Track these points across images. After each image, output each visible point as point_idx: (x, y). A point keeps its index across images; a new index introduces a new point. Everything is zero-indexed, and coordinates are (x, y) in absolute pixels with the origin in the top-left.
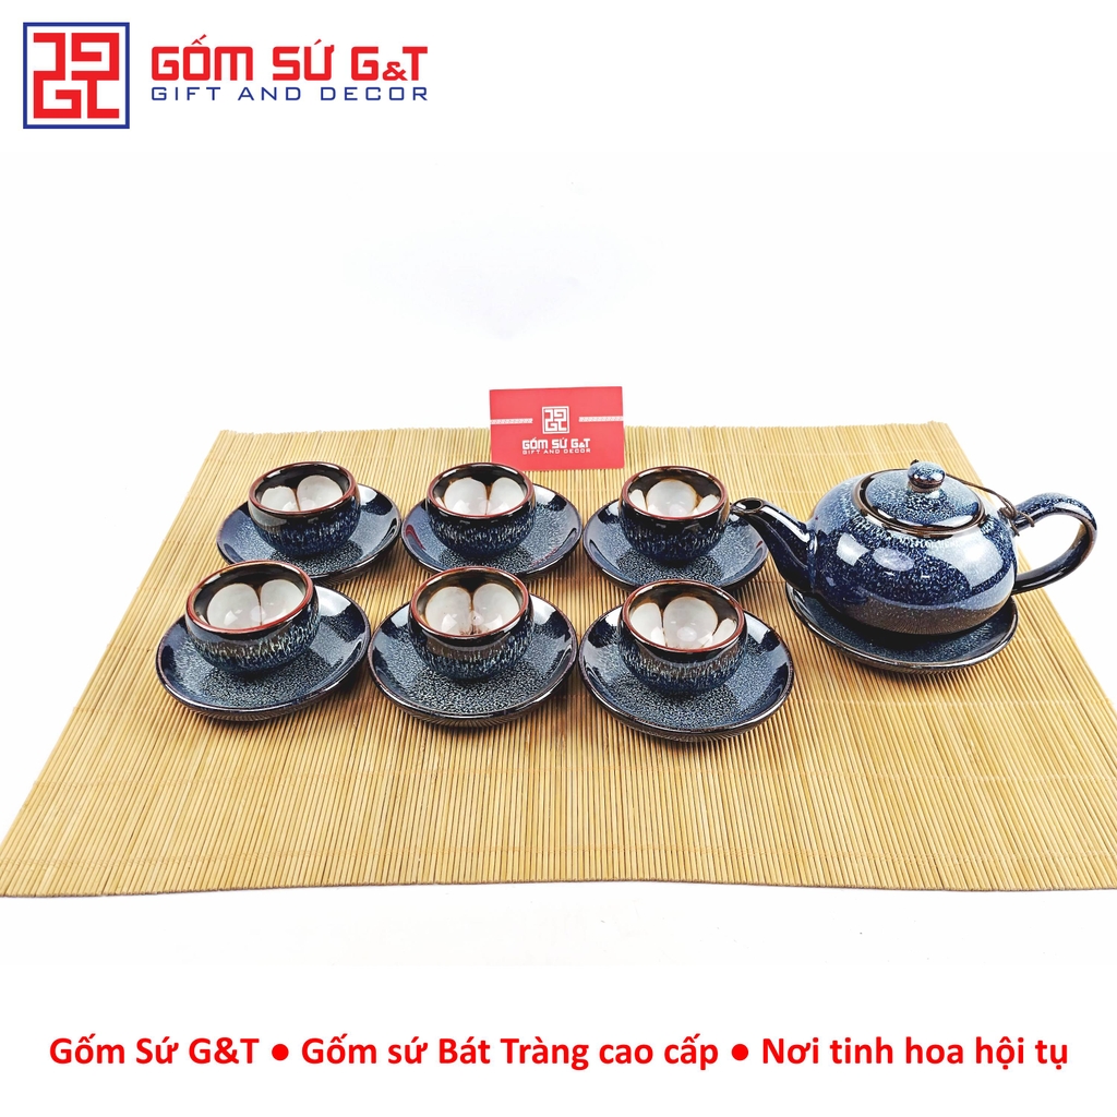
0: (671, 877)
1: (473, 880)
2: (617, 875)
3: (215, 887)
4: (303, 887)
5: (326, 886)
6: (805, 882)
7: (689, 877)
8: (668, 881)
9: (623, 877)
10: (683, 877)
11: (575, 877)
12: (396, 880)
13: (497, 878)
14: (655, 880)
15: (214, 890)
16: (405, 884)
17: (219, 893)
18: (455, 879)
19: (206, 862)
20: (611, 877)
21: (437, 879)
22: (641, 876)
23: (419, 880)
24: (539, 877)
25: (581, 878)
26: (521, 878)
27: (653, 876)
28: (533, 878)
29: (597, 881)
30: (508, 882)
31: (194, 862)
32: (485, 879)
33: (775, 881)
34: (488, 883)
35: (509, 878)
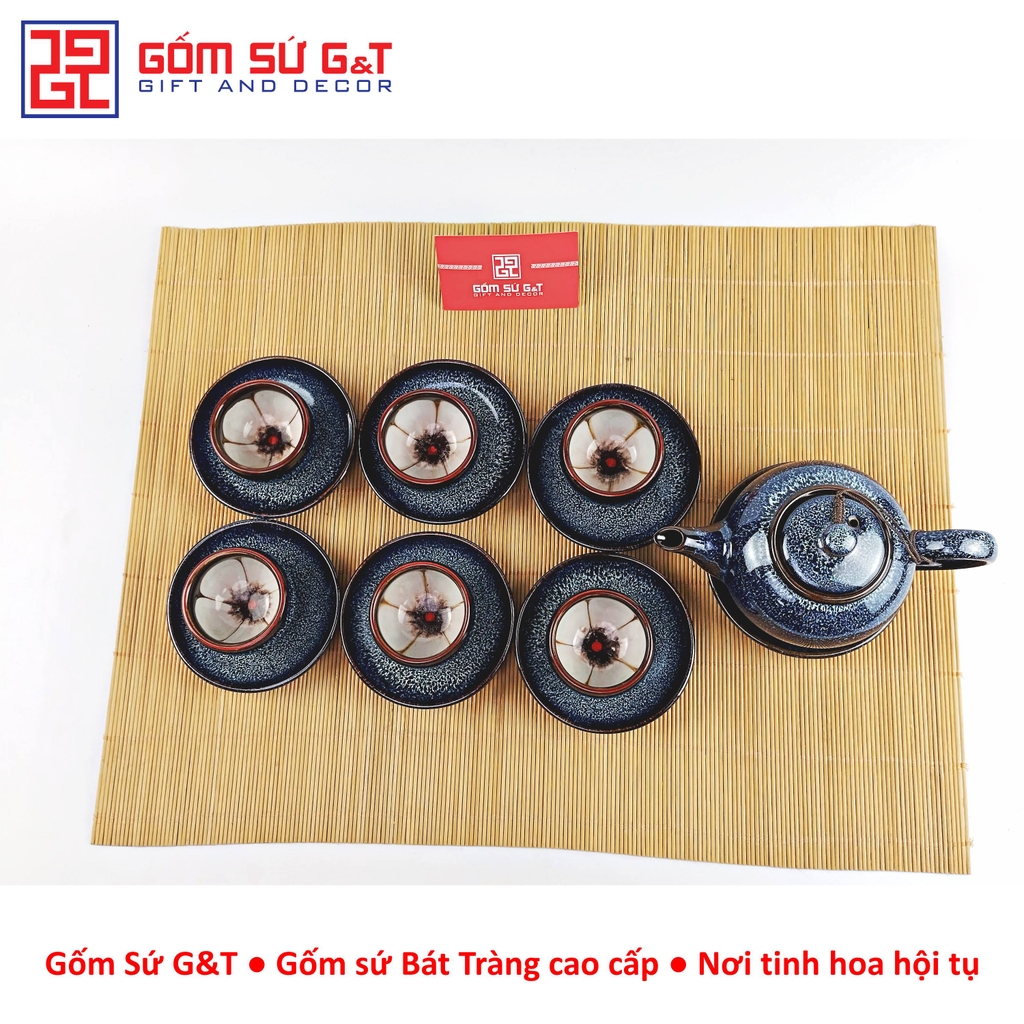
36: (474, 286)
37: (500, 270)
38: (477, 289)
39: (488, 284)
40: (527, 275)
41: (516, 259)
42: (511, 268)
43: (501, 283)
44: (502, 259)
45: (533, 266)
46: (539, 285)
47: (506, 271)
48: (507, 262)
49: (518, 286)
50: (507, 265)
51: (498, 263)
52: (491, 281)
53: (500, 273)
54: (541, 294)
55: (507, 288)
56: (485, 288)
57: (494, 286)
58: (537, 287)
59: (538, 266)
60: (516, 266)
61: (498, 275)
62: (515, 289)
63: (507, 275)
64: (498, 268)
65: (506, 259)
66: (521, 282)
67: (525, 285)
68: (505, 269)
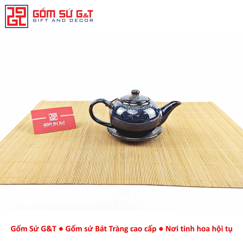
0: (154, 184)
1: (99, 183)
2: (139, 183)
3: (26, 183)
4: (51, 184)
5: (57, 184)
6: (192, 186)
7: (159, 184)
8: (153, 185)
9: (141, 183)
10: (158, 184)
11: (127, 183)
12: (77, 183)
13: (106, 183)
14: (150, 185)
15: (26, 184)
16: (80, 184)
17: (27, 185)
18: (94, 183)
19: (24, 178)
20: (137, 184)
21: (89, 183)
22: (146, 183)
23: (84, 183)
24: (117, 183)
25: (129, 183)
26: (112, 183)
27: (149, 183)
28: (116, 183)
29: (134, 185)
30: (109, 184)
31: (21, 178)
32: (102, 183)
33: (183, 185)
34: (103, 184)
35: (109, 183)
36: (44, 124)
37: (51, 118)
38: (45, 125)
39: (48, 123)
40: (60, 119)
41: (56, 114)
42: (55, 117)
43: (52, 122)
44: (52, 115)
45: (61, 116)
46: (64, 121)
47: (53, 118)
48: (53, 115)
49: (57, 122)
50: (53, 116)
51: (51, 116)
52: (49, 122)
53: (52, 119)
54: (65, 124)
55: (55, 124)
56: (47, 124)
57: (50, 123)
58: (63, 122)
59: (63, 116)
60: (56, 116)
61: (51, 120)
62: (57, 123)
63: (54, 119)
64: (51, 117)
65: (53, 114)
66: (58, 121)
67: (59, 122)
68: (53, 117)
